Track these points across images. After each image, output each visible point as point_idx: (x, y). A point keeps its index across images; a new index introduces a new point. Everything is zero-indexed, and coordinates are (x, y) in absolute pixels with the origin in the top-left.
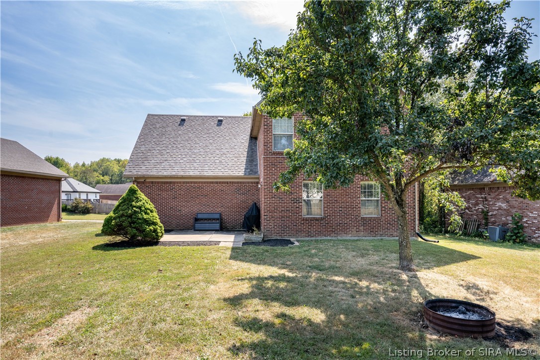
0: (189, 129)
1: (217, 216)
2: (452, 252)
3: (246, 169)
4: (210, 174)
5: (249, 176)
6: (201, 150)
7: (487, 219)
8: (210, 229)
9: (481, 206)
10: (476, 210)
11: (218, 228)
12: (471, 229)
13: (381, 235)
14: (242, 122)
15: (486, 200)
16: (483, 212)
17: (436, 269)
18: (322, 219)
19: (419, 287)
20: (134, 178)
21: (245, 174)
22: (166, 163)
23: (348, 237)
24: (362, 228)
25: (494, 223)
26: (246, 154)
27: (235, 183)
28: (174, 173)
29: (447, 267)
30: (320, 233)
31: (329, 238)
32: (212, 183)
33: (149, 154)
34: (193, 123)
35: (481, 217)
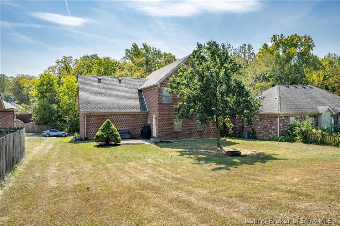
0: (105, 85)
1: (127, 132)
2: (231, 142)
3: (141, 108)
4: (124, 111)
5: (143, 112)
6: (116, 97)
7: (243, 129)
8: (125, 138)
9: (241, 124)
10: (239, 125)
11: (129, 138)
12: (237, 134)
13: (204, 138)
14: (131, 81)
15: (243, 121)
16: (241, 126)
17: (227, 147)
18: (182, 132)
19: (224, 151)
20: (86, 114)
21: (141, 111)
22: (100, 105)
23: (192, 139)
24: (197, 135)
25: (246, 131)
26: (138, 100)
27: (136, 115)
28: (106, 111)
29: (230, 146)
30: (181, 138)
31: (185, 140)
32: (125, 115)
33: (89, 100)
34: (106, 81)
35: (241, 128)
